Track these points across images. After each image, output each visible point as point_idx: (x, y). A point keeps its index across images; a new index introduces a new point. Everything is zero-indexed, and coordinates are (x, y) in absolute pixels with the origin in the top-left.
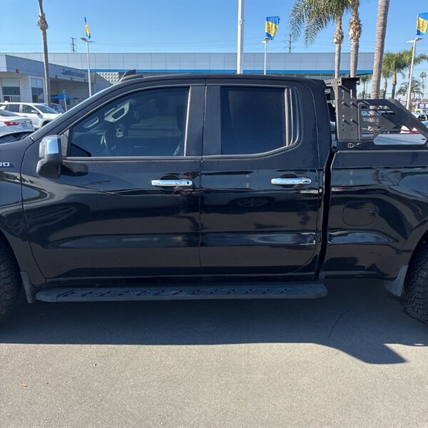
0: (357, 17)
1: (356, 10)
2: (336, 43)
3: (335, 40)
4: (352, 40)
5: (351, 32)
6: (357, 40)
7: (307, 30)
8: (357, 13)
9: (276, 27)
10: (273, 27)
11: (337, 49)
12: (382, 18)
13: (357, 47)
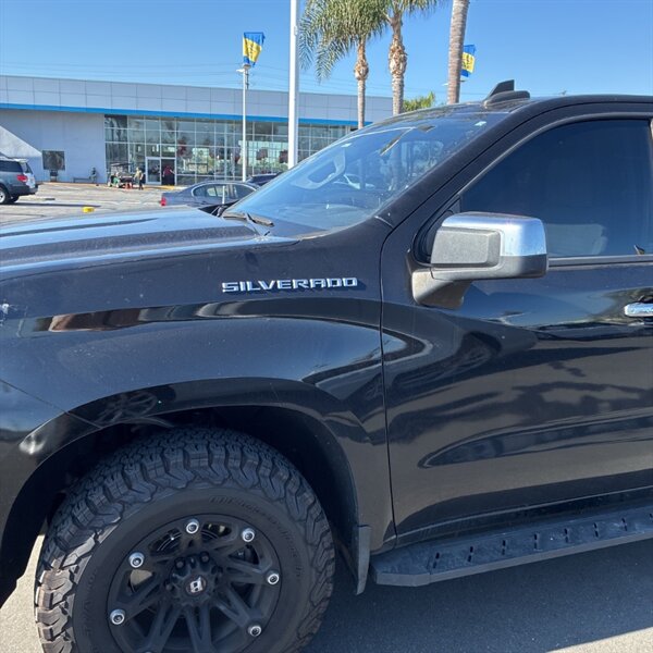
0: (400, 43)
1: (399, 31)
2: (359, 79)
3: (357, 75)
4: (395, 76)
5: (393, 64)
6: (401, 76)
7: (319, 58)
8: (399, 36)
9: (258, 48)
10: (254, 49)
11: (360, 88)
12: (457, 44)
13: (402, 86)
